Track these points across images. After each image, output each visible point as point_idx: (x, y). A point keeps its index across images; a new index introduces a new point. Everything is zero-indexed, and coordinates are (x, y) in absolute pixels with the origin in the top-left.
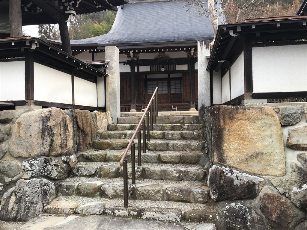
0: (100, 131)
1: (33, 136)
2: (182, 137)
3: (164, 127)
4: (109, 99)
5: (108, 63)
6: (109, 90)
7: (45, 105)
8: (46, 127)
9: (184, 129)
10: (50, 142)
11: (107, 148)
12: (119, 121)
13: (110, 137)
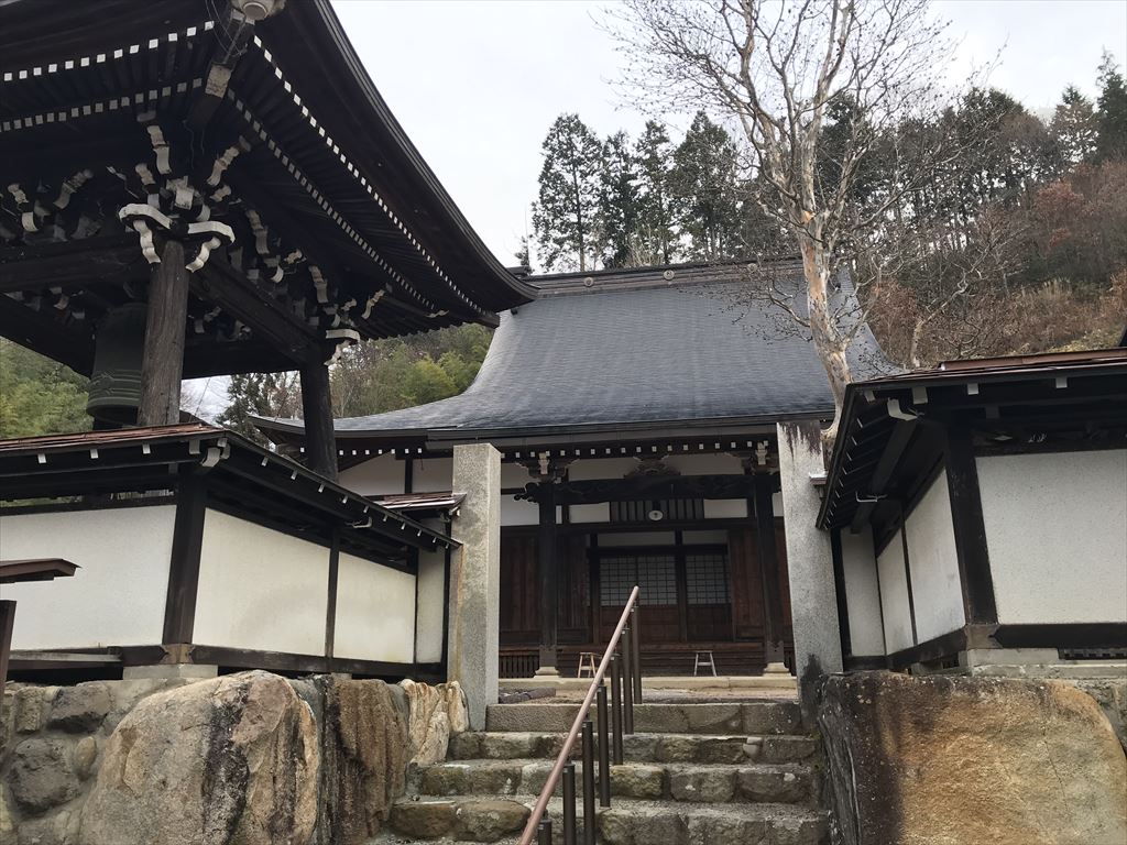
0: (421, 760)
1: (173, 782)
2: (740, 792)
3: (666, 746)
4: (459, 634)
5: (461, 502)
6: (461, 597)
7: (227, 661)
8: (222, 748)
9: (745, 758)
10: (232, 810)
11: (442, 835)
12: (493, 721)
13: (459, 785)
